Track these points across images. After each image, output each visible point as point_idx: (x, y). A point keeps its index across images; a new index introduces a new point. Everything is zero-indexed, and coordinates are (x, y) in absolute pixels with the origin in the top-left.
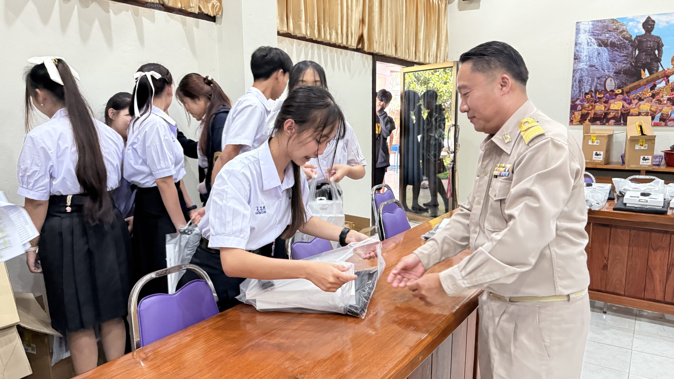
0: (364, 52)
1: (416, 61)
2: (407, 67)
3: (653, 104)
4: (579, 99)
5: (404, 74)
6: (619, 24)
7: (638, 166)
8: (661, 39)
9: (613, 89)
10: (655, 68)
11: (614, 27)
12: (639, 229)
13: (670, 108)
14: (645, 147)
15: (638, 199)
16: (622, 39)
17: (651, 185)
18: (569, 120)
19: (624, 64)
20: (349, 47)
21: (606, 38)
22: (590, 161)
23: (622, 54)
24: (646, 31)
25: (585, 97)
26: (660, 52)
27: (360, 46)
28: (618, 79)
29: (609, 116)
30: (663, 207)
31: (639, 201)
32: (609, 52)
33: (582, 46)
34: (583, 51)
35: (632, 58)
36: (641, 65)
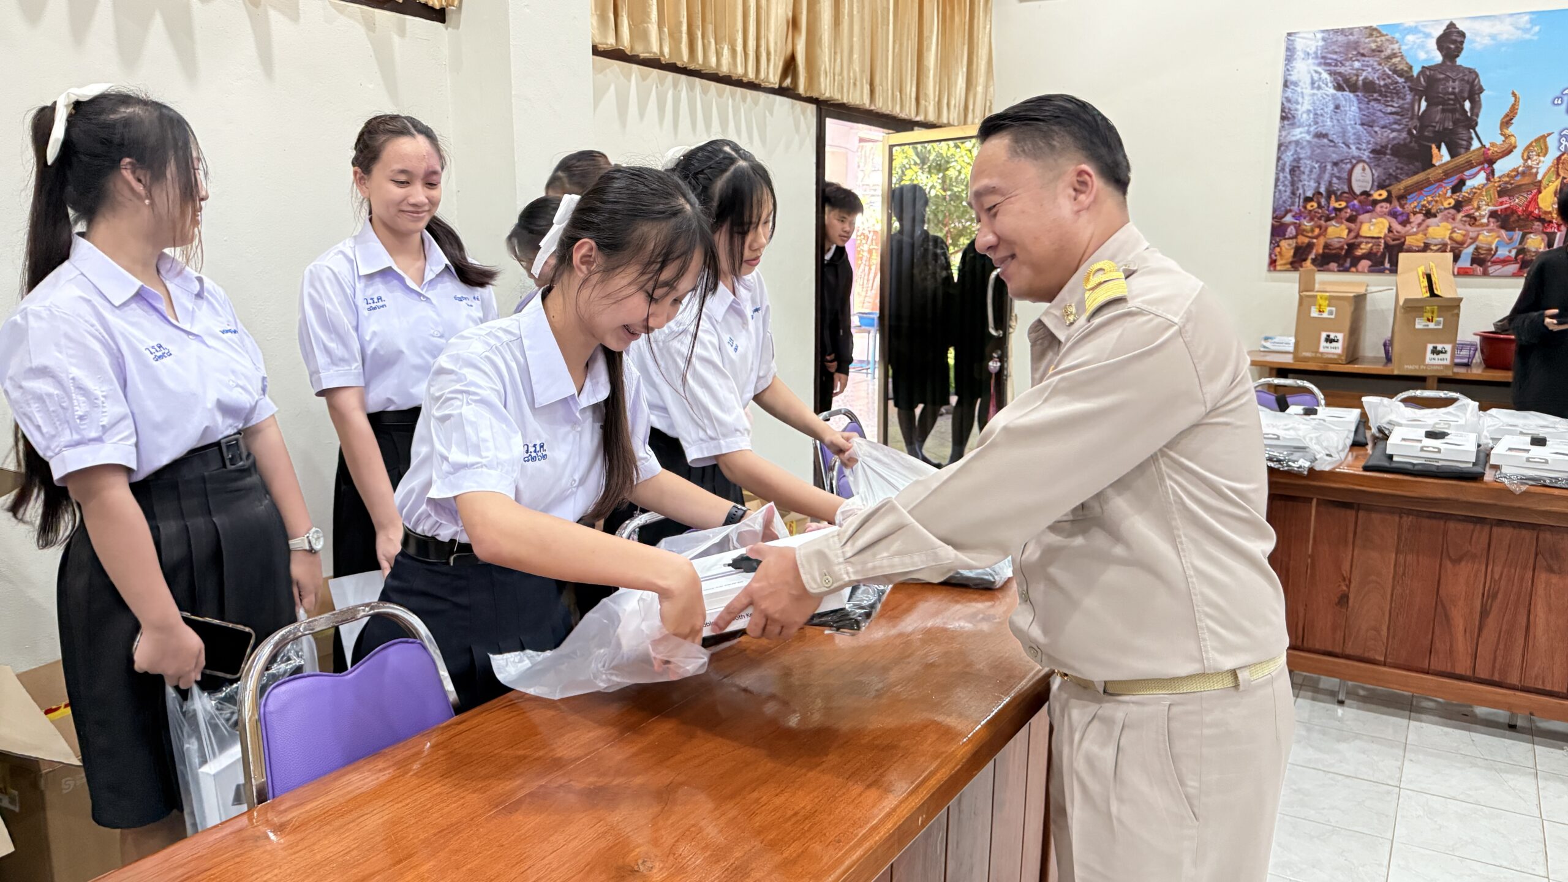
0: (799, 98)
1: (918, 119)
2: (898, 131)
3: (1457, 224)
4: (1290, 211)
5: (891, 147)
6: (1383, 38)
7: (1422, 367)
8: (1477, 75)
9: (1368, 189)
10: (1464, 143)
11: (1373, 46)
12: (1419, 514)
13: (1493, 234)
14: (1438, 323)
15: (1419, 445)
16: (1390, 73)
17: (1449, 413)
18: (1266, 260)
19: (1393, 131)
20: (763, 85)
21: (1355, 72)
22: (1313, 355)
23: (1389, 109)
24: (1445, 56)
25: (1305, 207)
26: (1476, 105)
27: (788, 82)
28: (1378, 166)
29: (1359, 252)
30: (1474, 464)
31: (1422, 450)
32: (1360, 103)
33: (1299, 89)
34: (1300, 100)
35: (1412, 119)
36: (1431, 135)
